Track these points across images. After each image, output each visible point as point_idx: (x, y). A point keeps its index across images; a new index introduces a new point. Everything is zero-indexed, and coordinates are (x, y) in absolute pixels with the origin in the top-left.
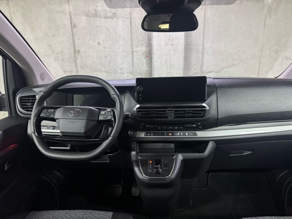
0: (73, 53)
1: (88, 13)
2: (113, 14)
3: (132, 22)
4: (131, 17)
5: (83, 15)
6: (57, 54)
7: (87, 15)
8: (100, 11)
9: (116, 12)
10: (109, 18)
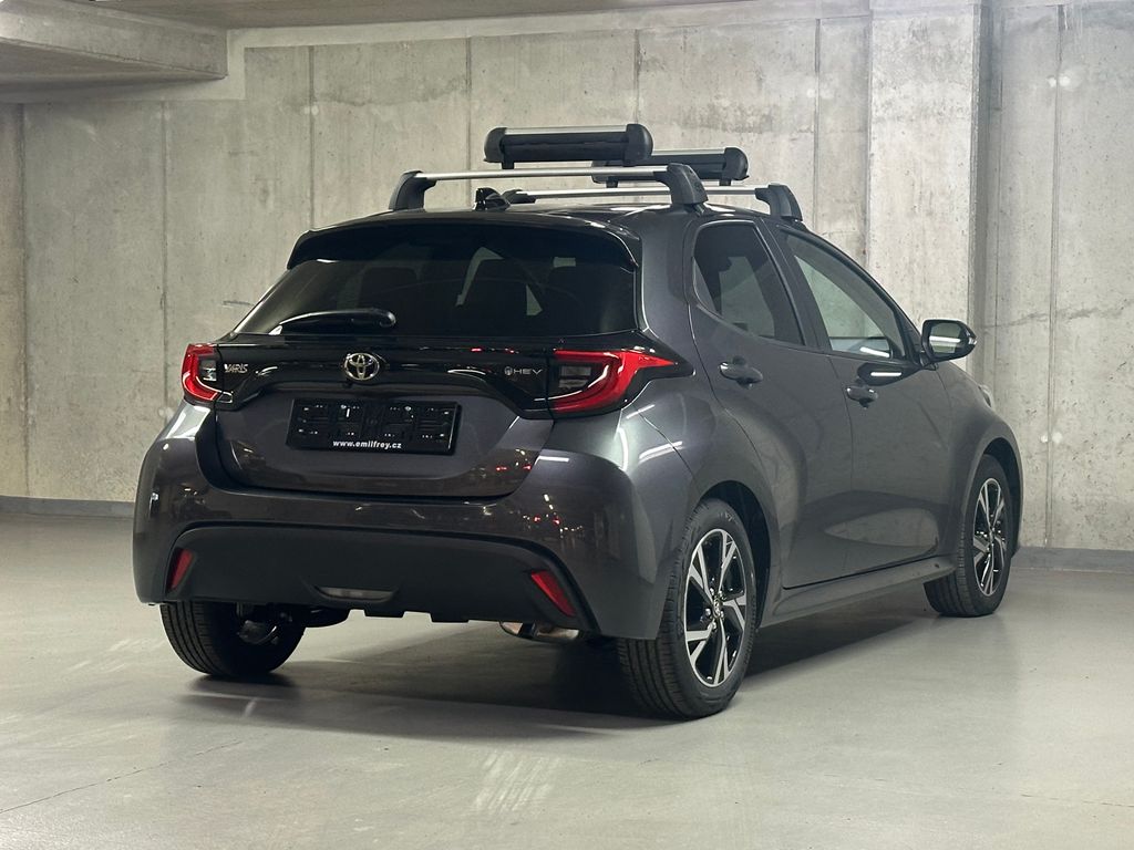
1: (689, 117)
2: (764, 120)
3: (821, 141)
4: (817, 127)
5: (674, 123)
7: (687, 123)
8: (724, 109)
9: (773, 112)
10: (750, 130)
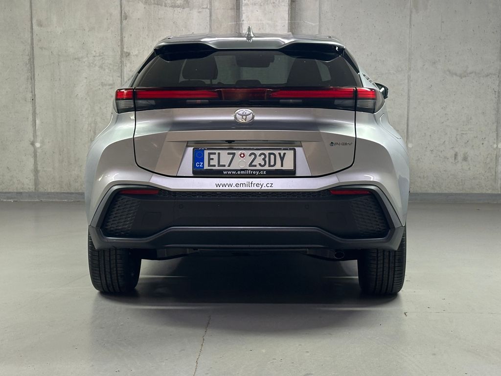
0: (118, 57)
2: (185, 2)
3: (213, 13)
4: (211, 6)
5: (140, 2)
6: (94, 56)
10: (178, 7)
